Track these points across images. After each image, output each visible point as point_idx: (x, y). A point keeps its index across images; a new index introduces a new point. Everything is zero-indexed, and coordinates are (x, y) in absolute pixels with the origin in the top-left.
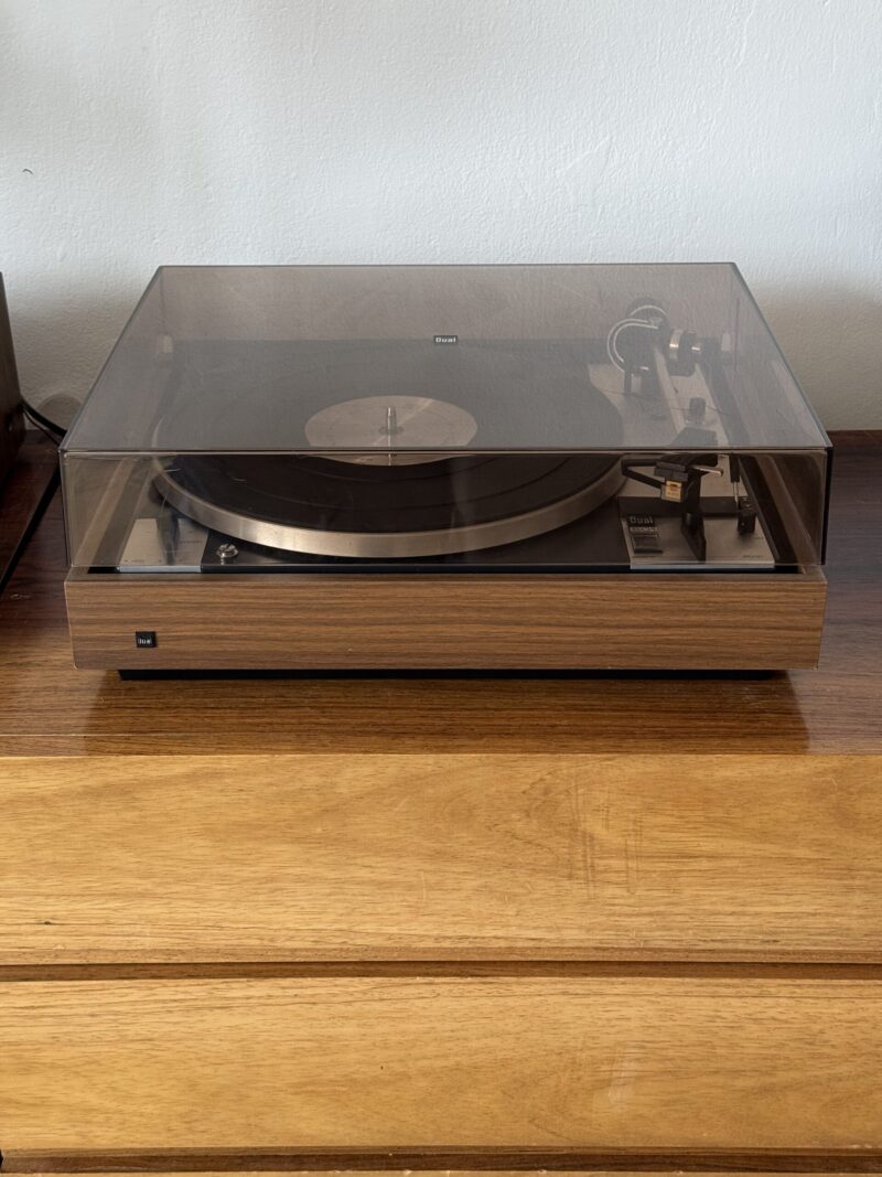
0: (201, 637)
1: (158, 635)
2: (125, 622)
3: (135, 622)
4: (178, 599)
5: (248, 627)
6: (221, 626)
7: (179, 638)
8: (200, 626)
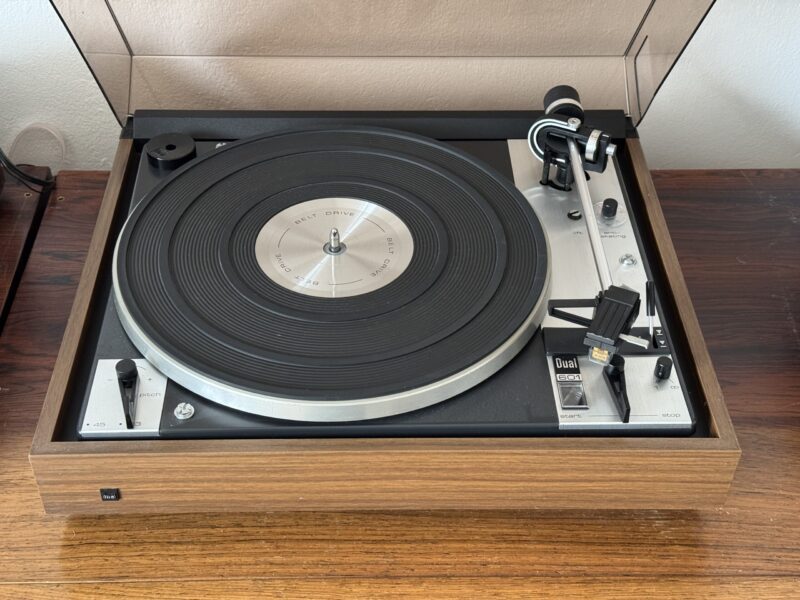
0: (163, 492)
1: (121, 490)
2: (90, 483)
3: (99, 482)
4: (139, 466)
5: (206, 484)
6: (181, 484)
7: (141, 493)
8: (161, 485)
